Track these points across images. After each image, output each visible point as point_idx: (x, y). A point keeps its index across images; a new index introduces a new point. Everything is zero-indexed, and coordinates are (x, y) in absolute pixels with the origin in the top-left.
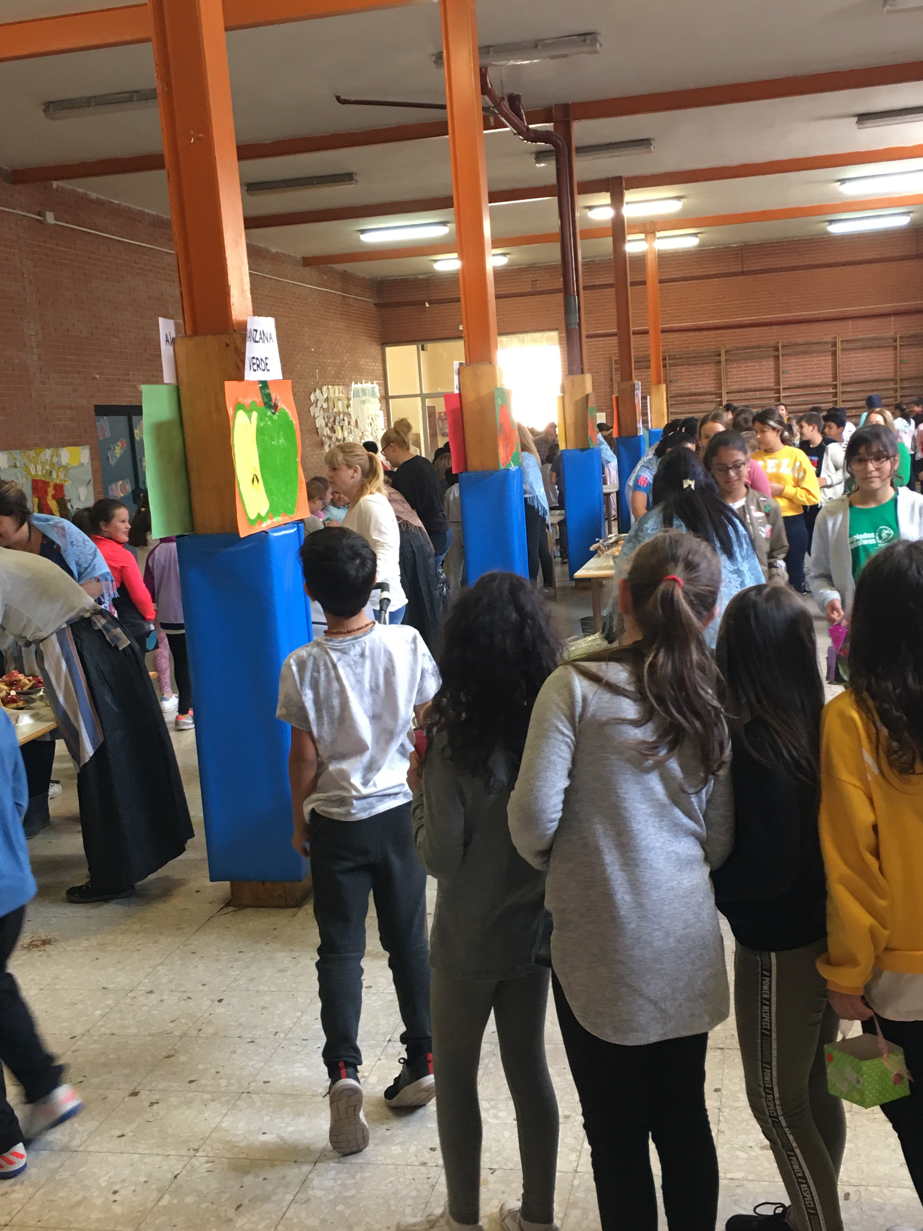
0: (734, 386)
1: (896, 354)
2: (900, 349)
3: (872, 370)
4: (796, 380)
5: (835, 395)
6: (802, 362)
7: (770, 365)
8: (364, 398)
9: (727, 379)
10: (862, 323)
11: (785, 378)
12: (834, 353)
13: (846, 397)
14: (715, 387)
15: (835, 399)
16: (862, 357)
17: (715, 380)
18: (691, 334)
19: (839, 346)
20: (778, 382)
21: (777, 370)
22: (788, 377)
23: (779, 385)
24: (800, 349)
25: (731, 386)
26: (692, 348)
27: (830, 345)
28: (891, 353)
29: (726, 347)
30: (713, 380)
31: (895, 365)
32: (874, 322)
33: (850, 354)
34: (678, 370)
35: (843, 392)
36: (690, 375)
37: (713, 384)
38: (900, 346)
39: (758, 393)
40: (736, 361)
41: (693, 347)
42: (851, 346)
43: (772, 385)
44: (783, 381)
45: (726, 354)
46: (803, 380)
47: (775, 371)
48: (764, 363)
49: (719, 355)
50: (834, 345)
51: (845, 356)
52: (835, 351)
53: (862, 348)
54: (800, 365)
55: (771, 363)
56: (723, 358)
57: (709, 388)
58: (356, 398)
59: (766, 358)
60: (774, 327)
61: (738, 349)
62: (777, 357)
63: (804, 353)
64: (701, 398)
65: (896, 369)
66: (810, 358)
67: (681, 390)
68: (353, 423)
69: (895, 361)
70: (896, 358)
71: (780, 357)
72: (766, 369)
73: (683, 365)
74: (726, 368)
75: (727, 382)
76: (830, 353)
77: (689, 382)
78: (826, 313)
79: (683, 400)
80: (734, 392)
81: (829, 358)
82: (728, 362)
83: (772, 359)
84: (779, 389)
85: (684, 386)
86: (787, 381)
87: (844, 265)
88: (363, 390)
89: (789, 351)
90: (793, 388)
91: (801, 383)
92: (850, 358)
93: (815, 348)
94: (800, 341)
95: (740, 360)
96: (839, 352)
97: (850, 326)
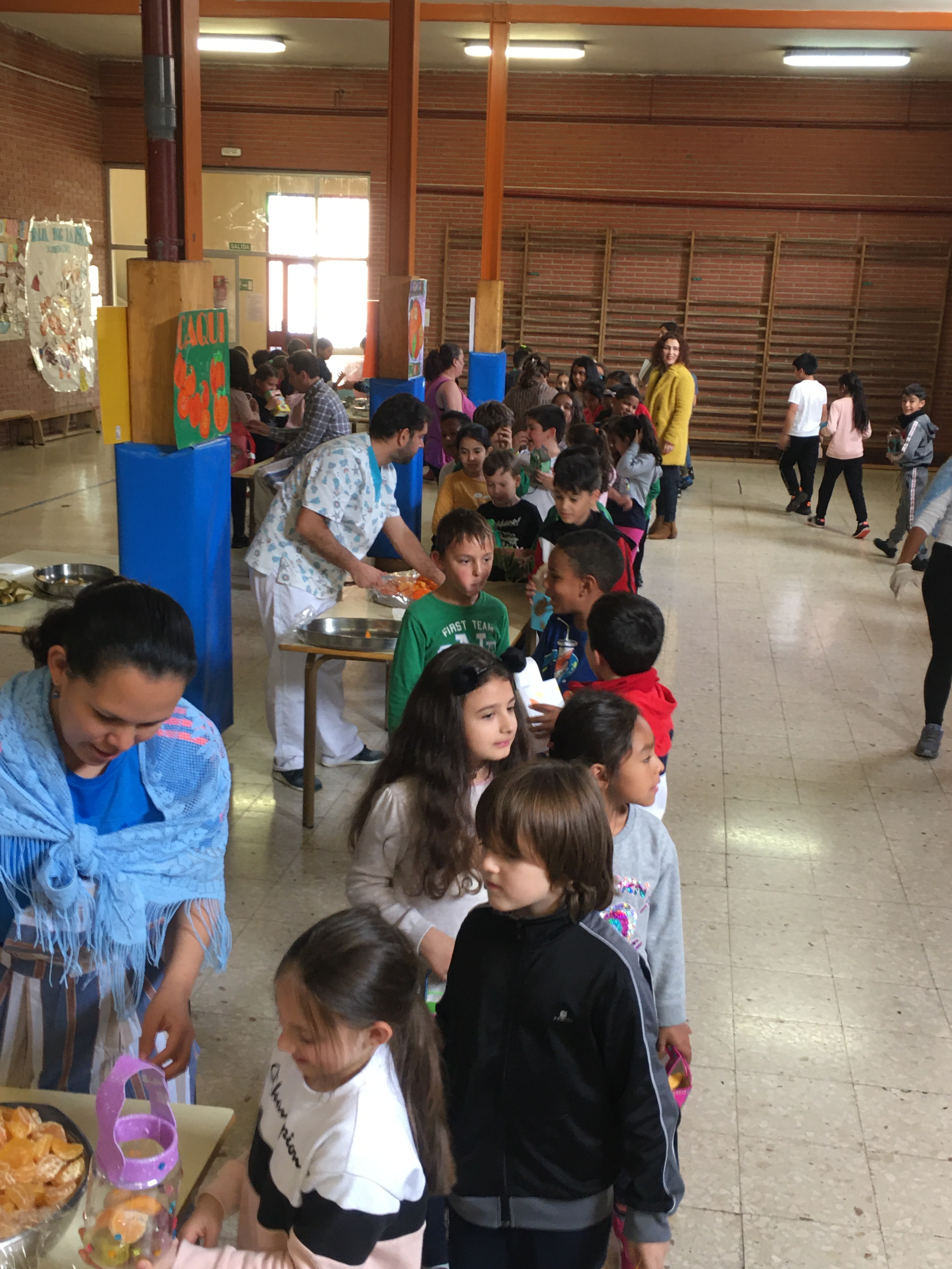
0: (621, 291)
1: (857, 271)
2: (865, 265)
3: (822, 291)
4: (710, 294)
5: (763, 322)
6: (722, 267)
7: (674, 266)
8: (56, 243)
9: (610, 280)
10: (814, 218)
11: (695, 288)
12: (769, 260)
13: (779, 327)
14: (594, 290)
15: (763, 328)
16: (809, 269)
17: (593, 279)
18: (565, 204)
19: (778, 249)
20: (684, 295)
21: (685, 273)
22: (699, 288)
23: (685, 298)
24: (722, 247)
25: (615, 290)
26: (564, 227)
27: (765, 246)
28: (850, 269)
29: (614, 232)
30: (589, 279)
31: (855, 287)
32: (831, 218)
33: (793, 263)
34: (542, 258)
35: (775, 320)
36: (559, 267)
37: (589, 284)
38: (865, 259)
39: (653, 306)
40: (626, 253)
41: (566, 225)
42: (796, 251)
43: (675, 296)
44: (692, 293)
45: (613, 241)
46: (721, 294)
47: (681, 277)
48: (668, 261)
49: (603, 242)
50: (771, 247)
51: (784, 266)
52: (772, 256)
53: (810, 257)
54: (719, 272)
55: (676, 264)
56: (608, 247)
57: (584, 289)
58: (37, 243)
59: (671, 254)
60: (688, 209)
61: (632, 236)
62: (686, 256)
63: (726, 253)
64: (571, 303)
65: (855, 293)
66: (734, 261)
67: (543, 288)
68: (29, 279)
69: (856, 281)
70: (857, 276)
71: (692, 255)
72: (669, 271)
73: (550, 251)
74: (611, 263)
75: (610, 285)
76: (764, 258)
77: (556, 278)
78: (763, 196)
79: (544, 304)
80: (619, 301)
81: (761, 267)
82: (615, 254)
83: (679, 257)
84: (684, 304)
85: (548, 283)
86: (697, 293)
87: (799, 126)
88: (54, 231)
89: (704, 249)
90: (704, 305)
91: (717, 298)
92: (792, 269)
93: (743, 247)
94: (722, 234)
95: (632, 253)
96: (776, 260)
97: (797, 221)
